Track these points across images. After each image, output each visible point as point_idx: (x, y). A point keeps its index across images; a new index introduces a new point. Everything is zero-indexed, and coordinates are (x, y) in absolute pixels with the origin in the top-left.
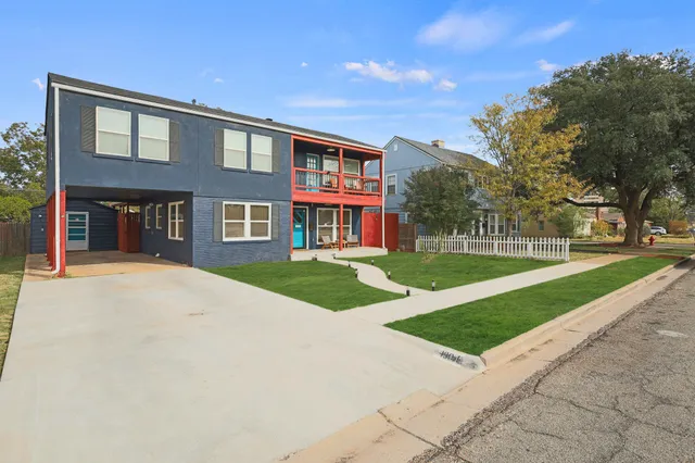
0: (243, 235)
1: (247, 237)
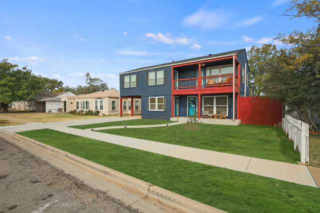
0: (155, 109)
1: (157, 110)
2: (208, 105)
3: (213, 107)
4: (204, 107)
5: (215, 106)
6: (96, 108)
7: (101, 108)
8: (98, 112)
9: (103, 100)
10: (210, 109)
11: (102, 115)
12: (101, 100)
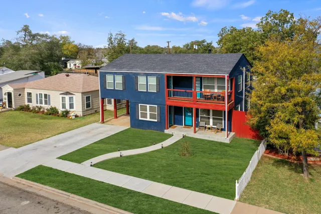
0: (147, 118)
1: (148, 119)
2: (205, 116)
3: (209, 118)
4: (201, 117)
5: (211, 116)
6: (64, 106)
7: (71, 106)
8: (67, 112)
9: (74, 97)
10: (207, 120)
11: (74, 117)
12: (71, 96)
